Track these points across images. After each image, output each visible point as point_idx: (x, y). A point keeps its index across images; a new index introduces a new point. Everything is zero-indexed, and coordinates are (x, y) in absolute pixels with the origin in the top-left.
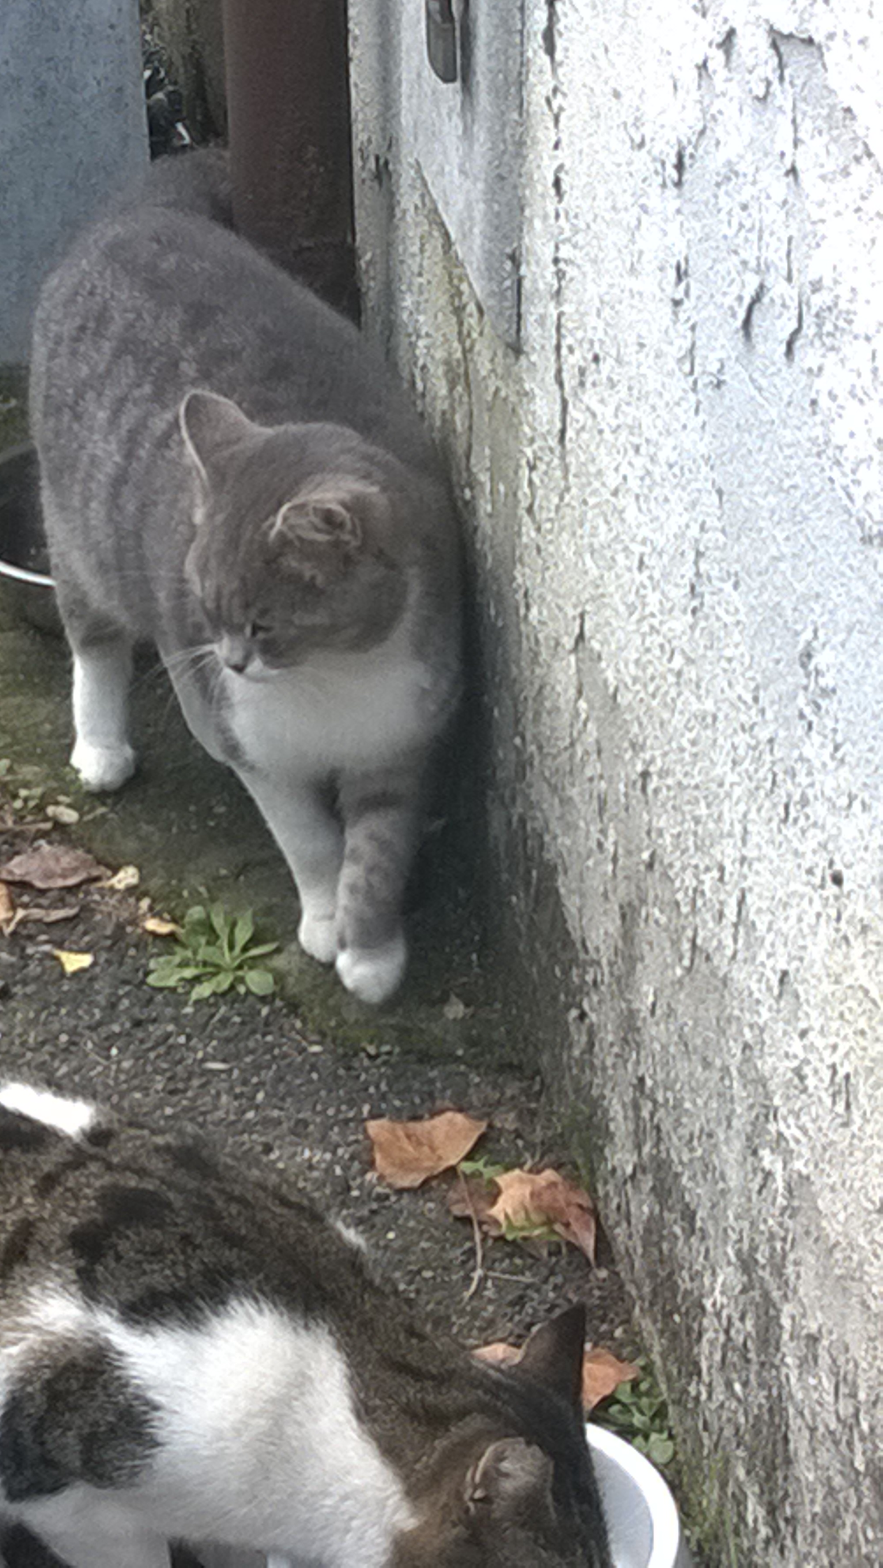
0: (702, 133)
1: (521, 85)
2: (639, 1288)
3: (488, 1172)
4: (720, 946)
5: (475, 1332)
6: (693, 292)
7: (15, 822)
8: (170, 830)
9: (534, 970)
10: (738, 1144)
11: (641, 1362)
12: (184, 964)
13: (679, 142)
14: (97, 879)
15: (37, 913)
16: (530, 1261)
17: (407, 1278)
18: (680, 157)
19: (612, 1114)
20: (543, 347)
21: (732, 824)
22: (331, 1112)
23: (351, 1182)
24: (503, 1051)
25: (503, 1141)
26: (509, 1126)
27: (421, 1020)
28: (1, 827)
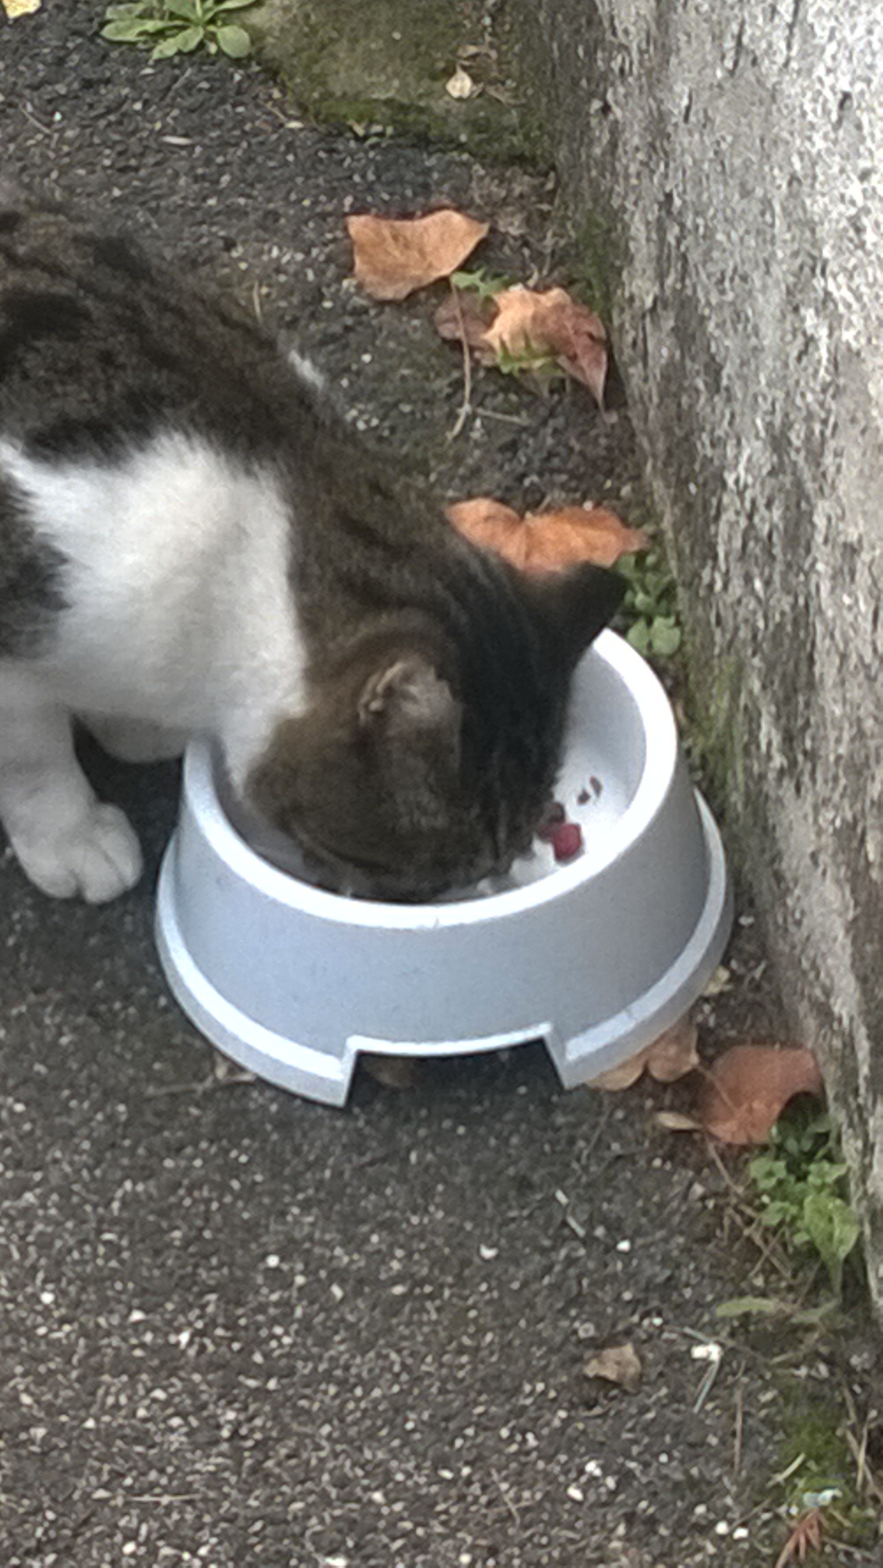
2: (652, 442)
3: (484, 289)
4: (770, 50)
5: (457, 481)
10: (777, 297)
11: (649, 528)
12: (147, 15)
16: (526, 399)
17: (381, 412)
19: (633, 231)
22: (307, 203)
23: (324, 290)
24: (515, 140)
25: (506, 250)
26: (514, 231)
27: (420, 96)
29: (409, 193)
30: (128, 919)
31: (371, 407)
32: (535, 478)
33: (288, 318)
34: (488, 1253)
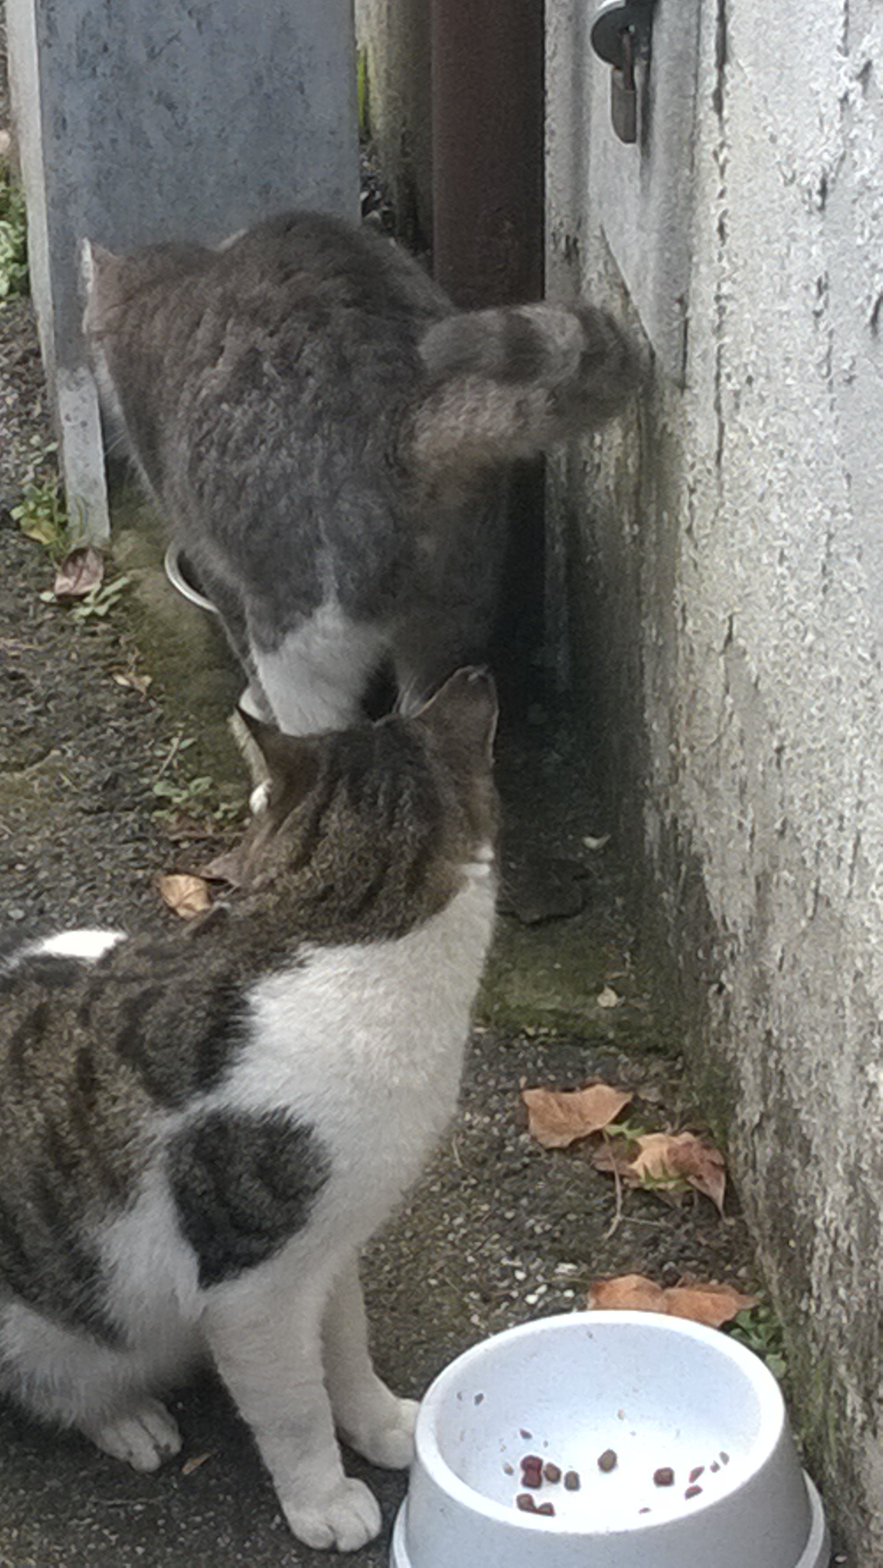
0: (843, 158)
1: (693, 144)
2: (761, 1228)
3: (631, 1134)
4: (839, 888)
6: (832, 302)
7: (215, 831)
9: (680, 958)
11: (760, 1295)
13: (824, 170)
16: (665, 1210)
17: (552, 1221)
18: (824, 183)
19: (743, 1072)
20: (704, 380)
21: (851, 775)
23: (507, 1141)
24: (650, 1035)
25: (646, 1113)
26: (651, 1099)
27: (577, 1008)
28: (202, 834)
29: (570, 1075)
31: (545, 1217)
32: (671, 1264)
33: (479, 1159)
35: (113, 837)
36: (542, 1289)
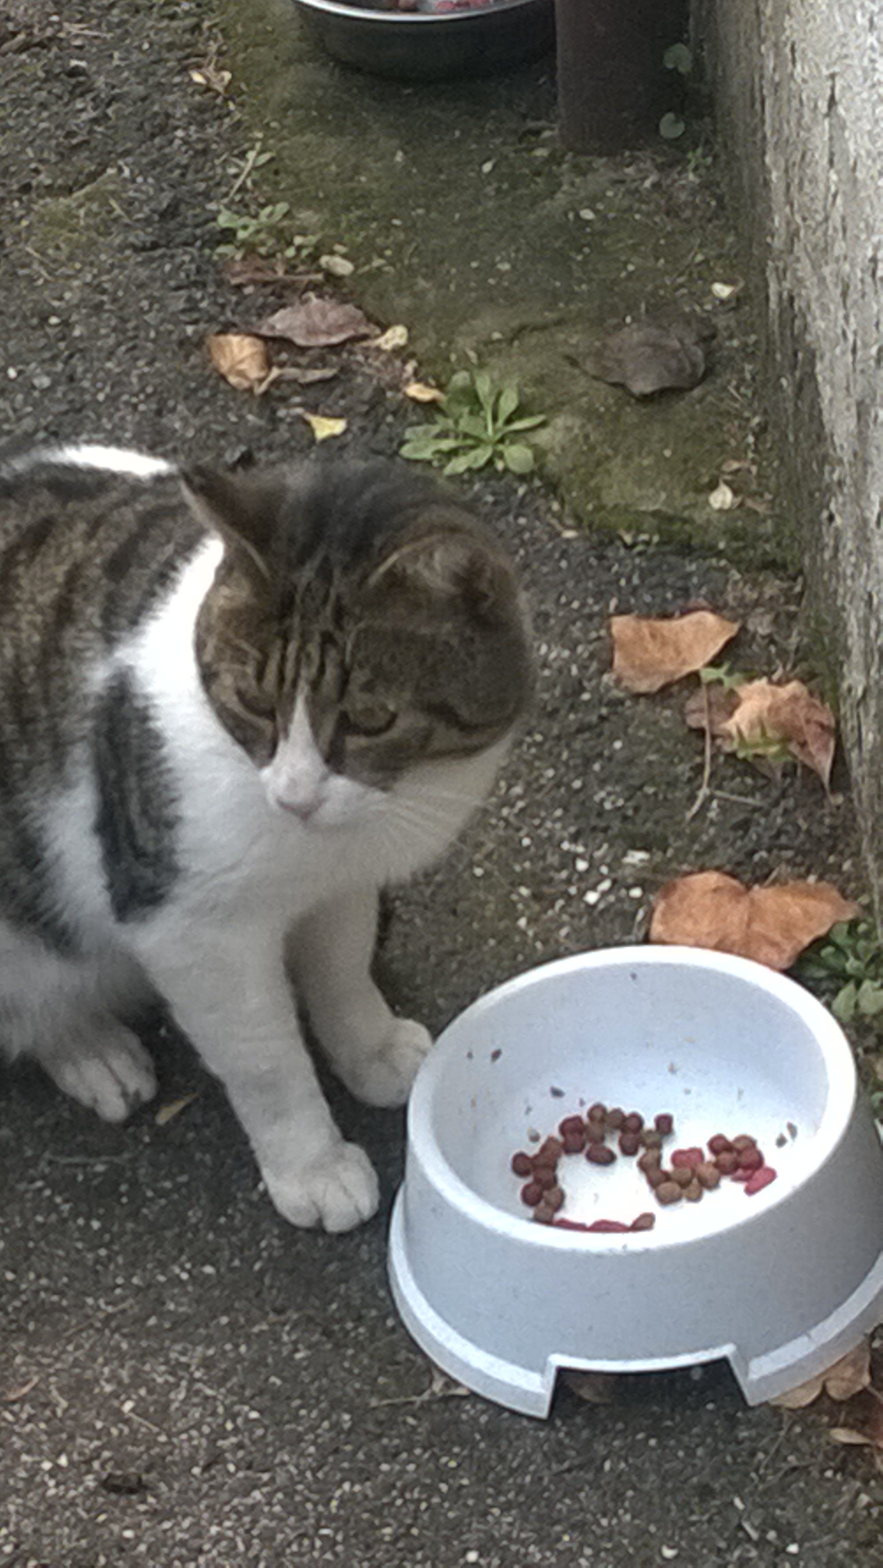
2: (865, 820)
3: (729, 682)
5: (692, 857)
7: (286, 272)
8: (448, 287)
11: (863, 900)
12: (443, 435)
14: (365, 337)
15: (291, 372)
16: (761, 782)
17: (627, 794)
19: (849, 628)
22: (575, 605)
23: (586, 684)
24: (768, 547)
25: (755, 647)
26: (763, 630)
27: (686, 508)
28: (268, 276)
29: (669, 595)
30: (365, 1247)
31: (618, 789)
32: (764, 854)
33: (549, 708)
34: (668, 1553)
35: (164, 282)
36: (606, 885)
